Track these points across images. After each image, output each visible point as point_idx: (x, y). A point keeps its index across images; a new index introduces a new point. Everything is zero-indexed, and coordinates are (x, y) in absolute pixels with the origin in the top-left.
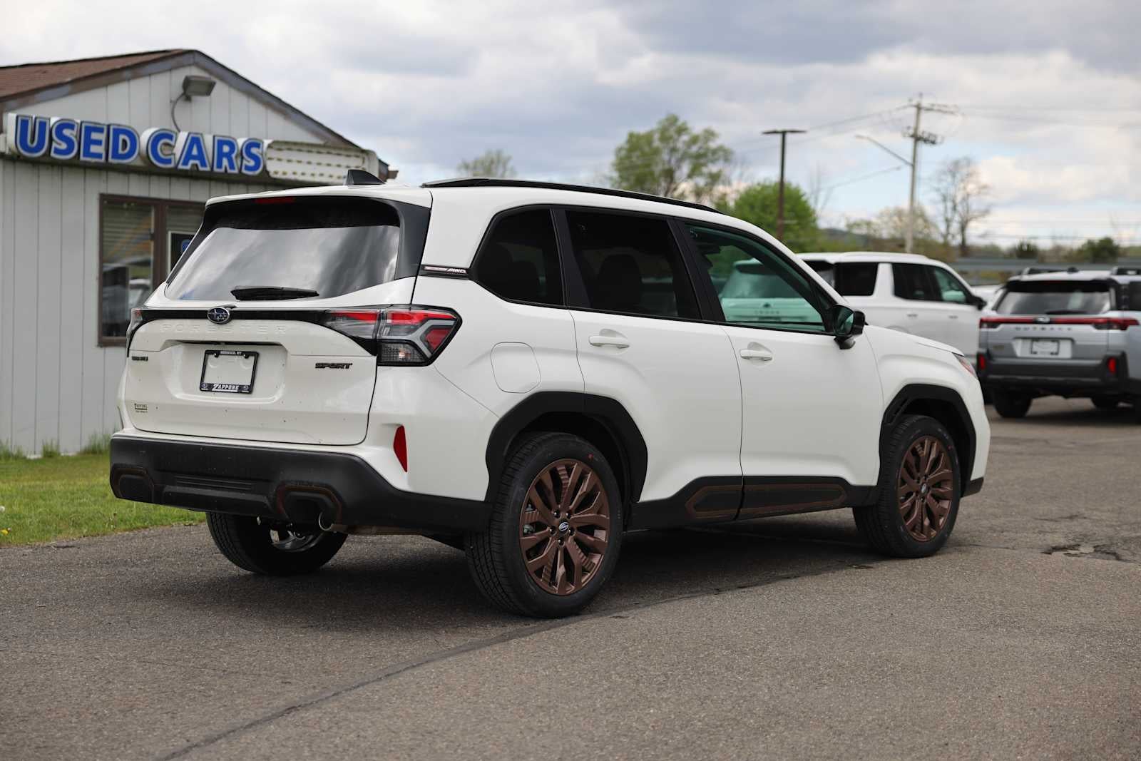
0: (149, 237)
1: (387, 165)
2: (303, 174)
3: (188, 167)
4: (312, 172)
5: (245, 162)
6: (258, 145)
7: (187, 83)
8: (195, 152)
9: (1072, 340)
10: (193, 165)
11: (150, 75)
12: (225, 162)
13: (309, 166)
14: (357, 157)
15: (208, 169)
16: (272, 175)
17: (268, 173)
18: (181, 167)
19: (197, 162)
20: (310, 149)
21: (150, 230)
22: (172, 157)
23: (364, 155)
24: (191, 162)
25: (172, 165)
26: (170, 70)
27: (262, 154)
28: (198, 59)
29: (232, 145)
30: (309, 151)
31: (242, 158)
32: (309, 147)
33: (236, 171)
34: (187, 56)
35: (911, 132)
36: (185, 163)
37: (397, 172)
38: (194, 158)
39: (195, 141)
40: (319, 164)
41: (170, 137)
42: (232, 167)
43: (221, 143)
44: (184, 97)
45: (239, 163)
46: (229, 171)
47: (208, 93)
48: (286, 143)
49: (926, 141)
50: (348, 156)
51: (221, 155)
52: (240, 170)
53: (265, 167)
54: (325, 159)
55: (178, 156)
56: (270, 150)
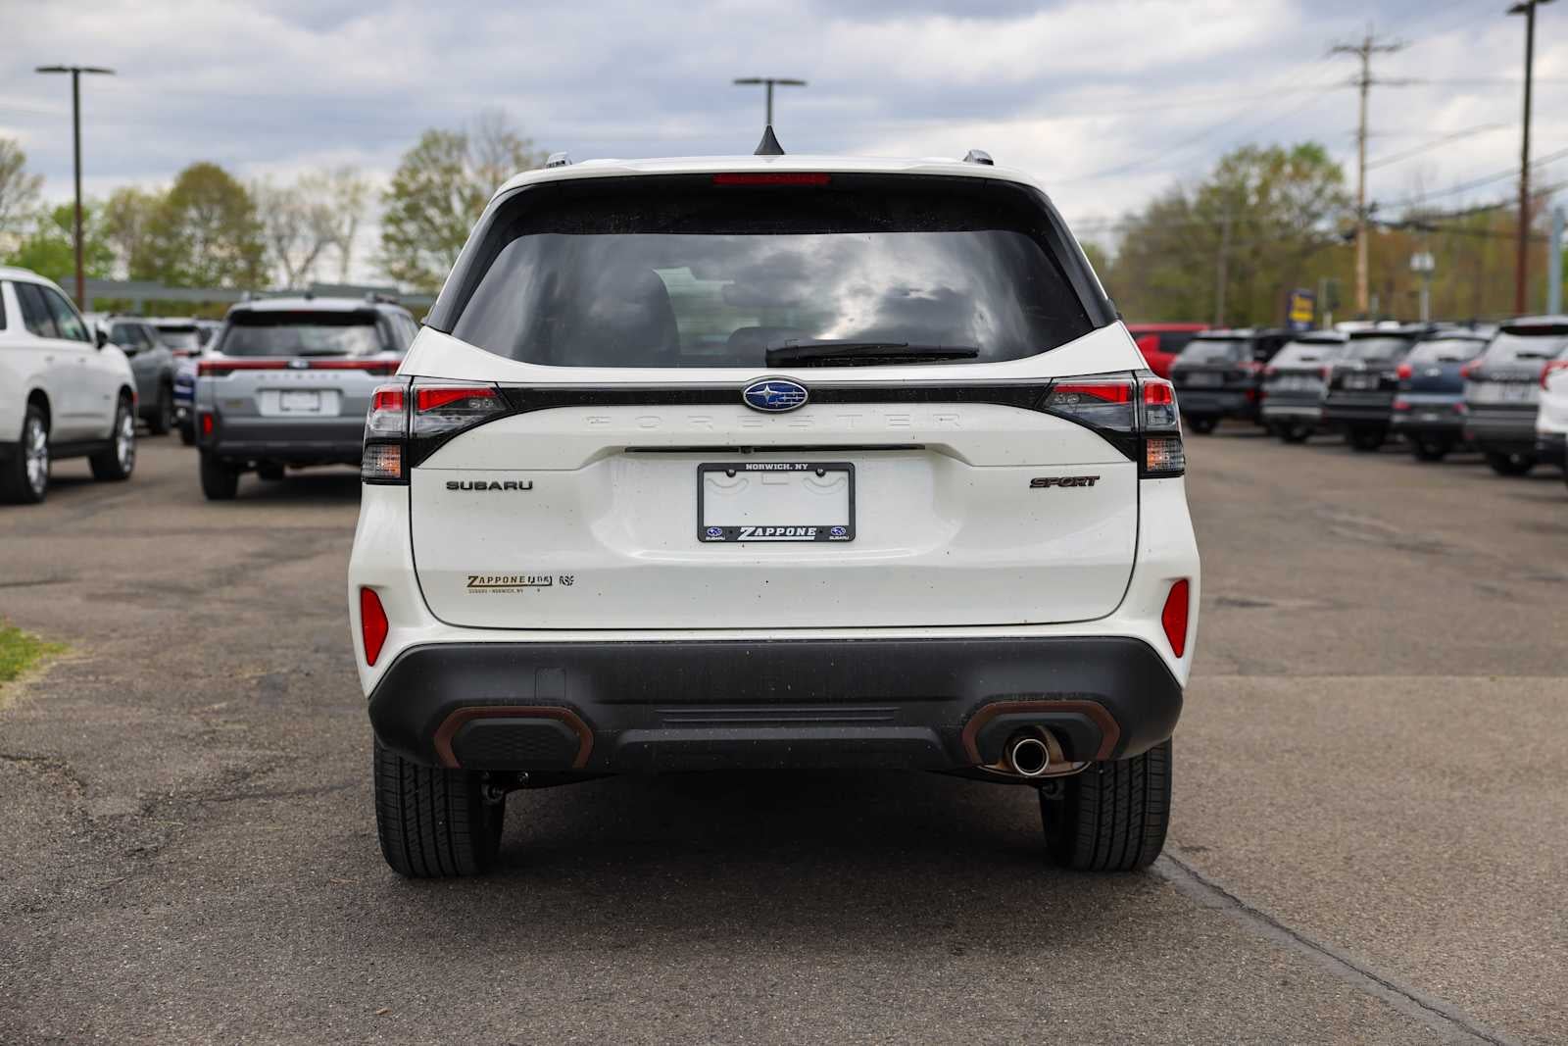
9: (339, 391)
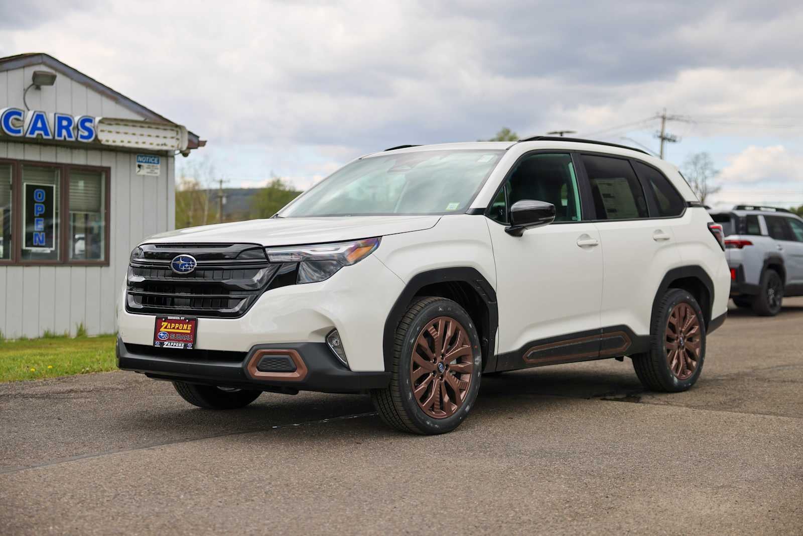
0: (9, 187)
1: (198, 137)
2: (129, 142)
3: (34, 136)
4: (137, 141)
5: (80, 133)
6: (90, 121)
7: (36, 76)
8: (39, 125)
10: (38, 134)
11: (7, 70)
12: (64, 132)
13: (134, 137)
14: (172, 130)
15: (50, 137)
16: (104, 142)
17: (99, 141)
18: (28, 135)
19: (42, 132)
20: (134, 124)
21: (9, 182)
22: (21, 128)
23: (178, 129)
24: (37, 132)
25: (21, 134)
26: (24, 67)
27: (94, 127)
28: (45, 59)
29: (70, 121)
30: (134, 126)
31: (78, 130)
32: (134, 123)
33: (73, 139)
34: (36, 58)
35: (659, 134)
36: (32, 133)
37: (206, 141)
38: (39, 129)
39: (40, 117)
40: (142, 135)
41: (20, 114)
42: (70, 136)
43: (60, 119)
44: (34, 86)
45: (76, 134)
46: (68, 139)
47: (52, 83)
48: (115, 120)
49: (669, 140)
50: (165, 129)
51: (61, 127)
52: (77, 139)
53: (96, 136)
54: (146, 131)
55: (26, 127)
56: (101, 124)
